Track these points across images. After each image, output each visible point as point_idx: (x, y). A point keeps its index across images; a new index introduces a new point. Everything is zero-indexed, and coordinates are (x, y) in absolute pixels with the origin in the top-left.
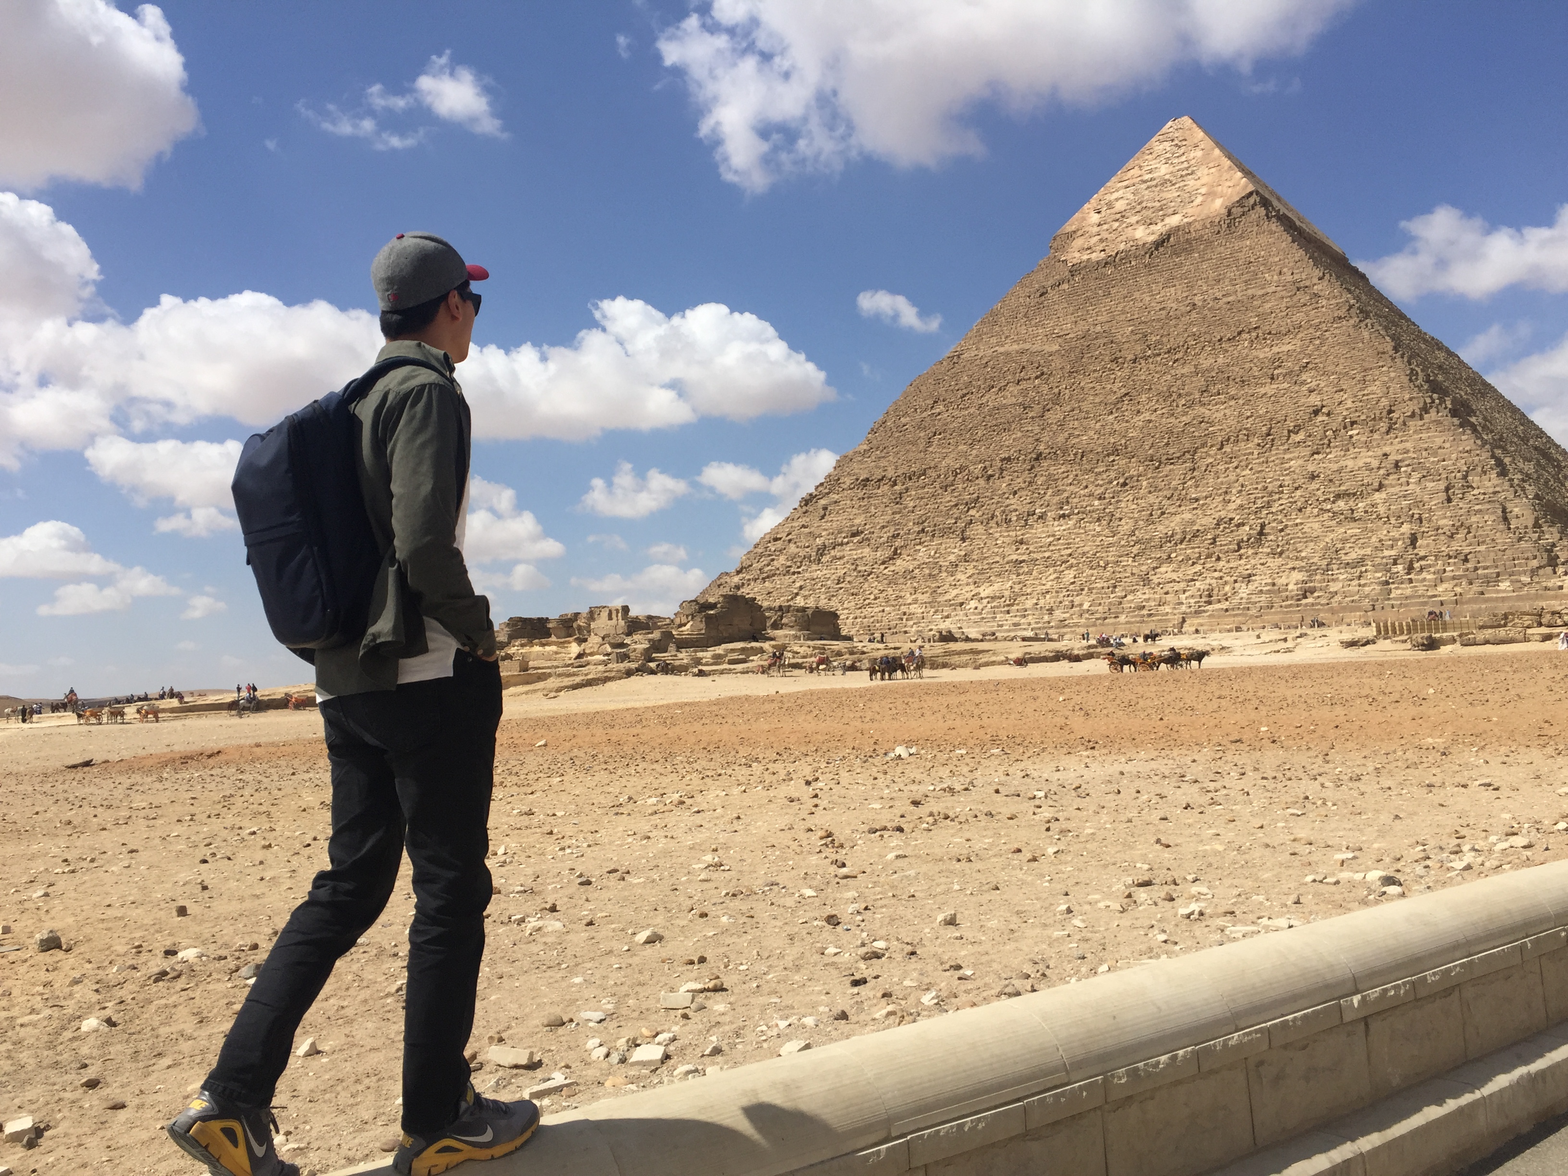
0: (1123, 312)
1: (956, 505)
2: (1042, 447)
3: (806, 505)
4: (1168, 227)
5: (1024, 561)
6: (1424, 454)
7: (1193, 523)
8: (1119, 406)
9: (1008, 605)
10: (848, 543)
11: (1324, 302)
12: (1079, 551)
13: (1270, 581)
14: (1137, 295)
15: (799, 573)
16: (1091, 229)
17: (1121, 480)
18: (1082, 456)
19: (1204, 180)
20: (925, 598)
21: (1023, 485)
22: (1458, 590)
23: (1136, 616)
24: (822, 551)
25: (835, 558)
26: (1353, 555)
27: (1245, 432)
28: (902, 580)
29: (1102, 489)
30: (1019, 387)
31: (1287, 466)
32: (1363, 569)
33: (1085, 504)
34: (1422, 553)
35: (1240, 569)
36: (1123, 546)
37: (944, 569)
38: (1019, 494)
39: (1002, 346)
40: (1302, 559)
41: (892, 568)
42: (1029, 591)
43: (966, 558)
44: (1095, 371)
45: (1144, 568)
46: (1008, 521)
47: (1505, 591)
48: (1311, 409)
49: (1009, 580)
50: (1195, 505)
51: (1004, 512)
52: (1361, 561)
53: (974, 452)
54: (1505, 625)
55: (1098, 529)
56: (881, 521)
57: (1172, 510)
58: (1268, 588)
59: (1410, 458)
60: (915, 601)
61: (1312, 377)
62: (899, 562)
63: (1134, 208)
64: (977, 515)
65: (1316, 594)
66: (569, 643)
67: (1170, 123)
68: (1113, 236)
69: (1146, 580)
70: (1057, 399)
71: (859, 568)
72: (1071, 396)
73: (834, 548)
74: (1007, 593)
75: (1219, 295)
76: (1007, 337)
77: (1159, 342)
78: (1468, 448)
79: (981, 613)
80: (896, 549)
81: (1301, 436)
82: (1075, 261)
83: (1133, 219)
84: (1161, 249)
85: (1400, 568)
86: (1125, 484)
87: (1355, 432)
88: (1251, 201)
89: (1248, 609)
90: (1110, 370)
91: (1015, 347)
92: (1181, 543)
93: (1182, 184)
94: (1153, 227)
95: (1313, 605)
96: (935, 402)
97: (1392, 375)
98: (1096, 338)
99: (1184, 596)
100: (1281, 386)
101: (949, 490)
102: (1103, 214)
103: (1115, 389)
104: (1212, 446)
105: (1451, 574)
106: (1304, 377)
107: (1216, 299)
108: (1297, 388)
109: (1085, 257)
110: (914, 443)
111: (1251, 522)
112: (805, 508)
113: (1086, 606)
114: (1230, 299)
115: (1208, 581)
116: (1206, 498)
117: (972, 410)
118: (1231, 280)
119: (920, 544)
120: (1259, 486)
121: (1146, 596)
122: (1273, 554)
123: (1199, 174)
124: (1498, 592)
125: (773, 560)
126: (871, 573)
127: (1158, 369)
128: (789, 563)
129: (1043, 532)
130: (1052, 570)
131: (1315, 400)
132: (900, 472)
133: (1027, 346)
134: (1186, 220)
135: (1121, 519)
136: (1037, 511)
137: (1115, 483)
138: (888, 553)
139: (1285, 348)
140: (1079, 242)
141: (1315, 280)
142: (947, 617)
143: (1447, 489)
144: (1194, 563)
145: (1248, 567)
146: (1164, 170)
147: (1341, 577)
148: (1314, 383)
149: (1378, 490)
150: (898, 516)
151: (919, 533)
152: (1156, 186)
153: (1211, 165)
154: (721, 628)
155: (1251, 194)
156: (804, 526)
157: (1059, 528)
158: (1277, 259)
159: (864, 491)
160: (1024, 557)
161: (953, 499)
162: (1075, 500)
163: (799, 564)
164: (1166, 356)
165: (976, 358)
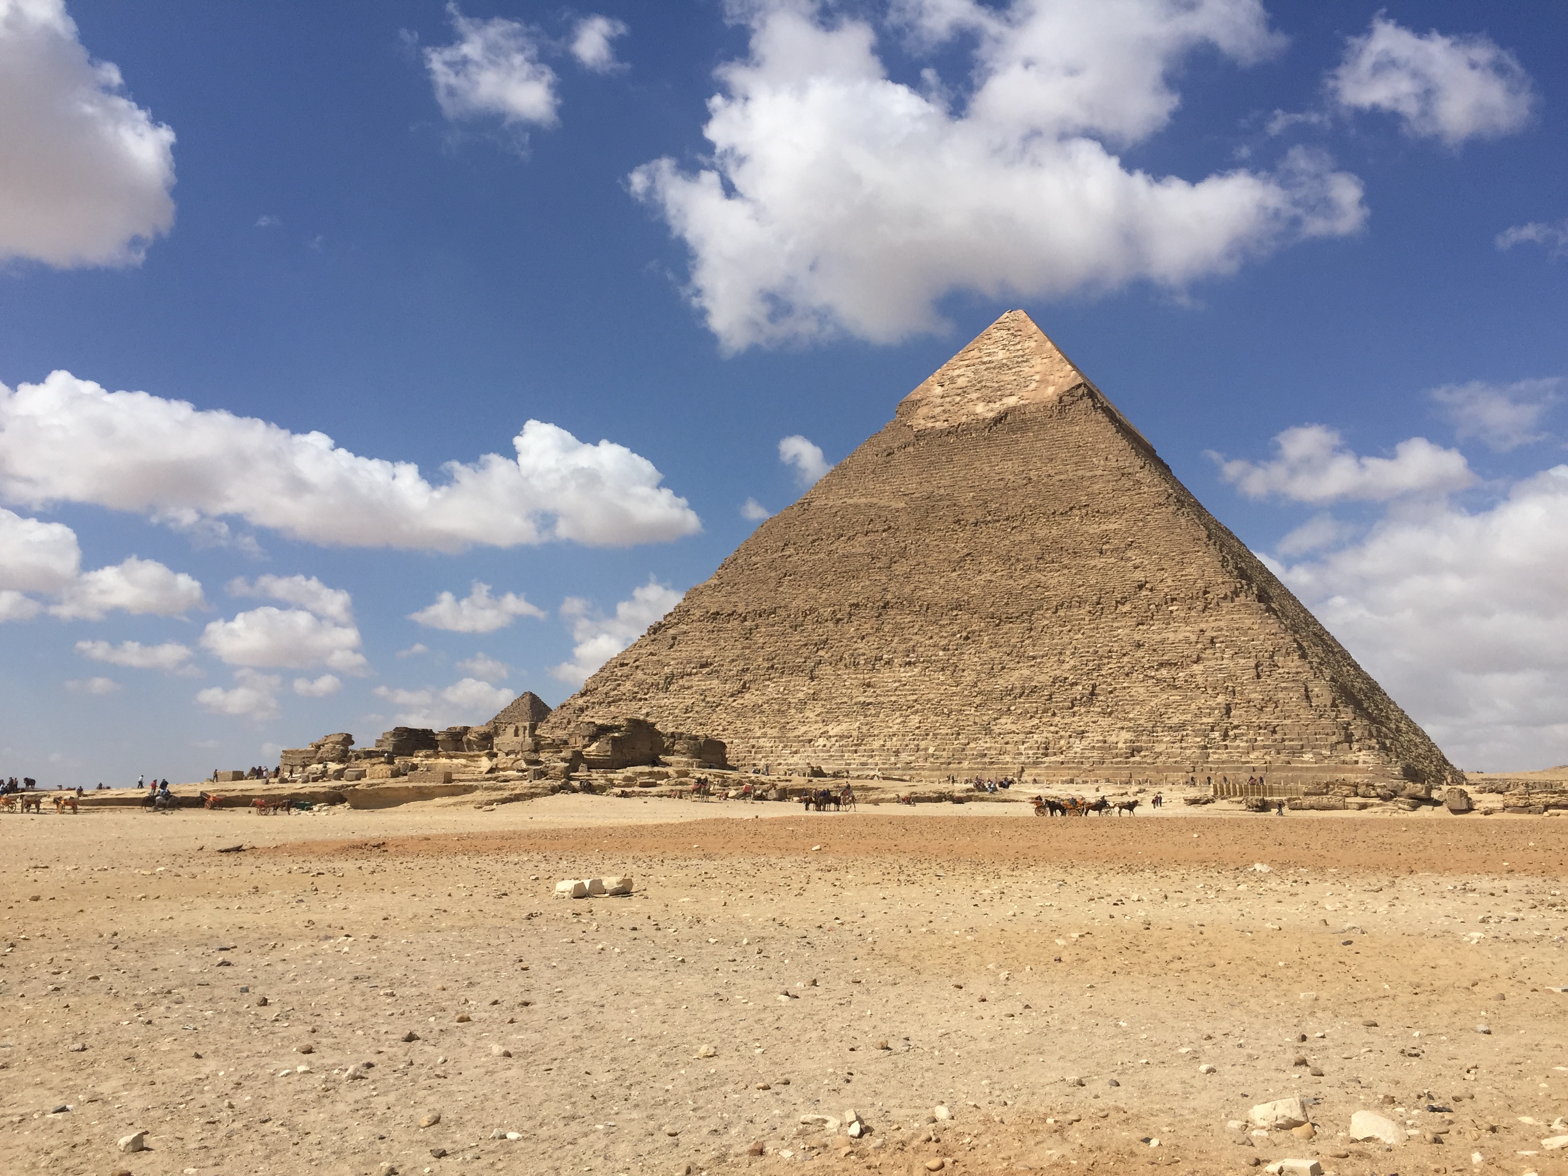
0: (965, 478)
1: (806, 645)
2: (889, 597)
3: (654, 633)
4: (1005, 406)
5: (871, 703)
6: (1236, 632)
7: (1031, 679)
8: (962, 564)
9: (856, 745)
10: (696, 673)
11: (1146, 489)
12: (924, 697)
13: (1101, 738)
14: (977, 464)
15: (646, 699)
16: (935, 399)
17: (964, 634)
18: (928, 609)
19: (1038, 368)
20: (774, 732)
21: (871, 631)
22: (1268, 758)
23: (978, 763)
24: (670, 679)
25: (683, 687)
26: (1175, 720)
27: (1077, 599)
28: (751, 714)
29: (946, 641)
30: (866, 538)
31: (1115, 633)
32: (1185, 733)
33: (930, 654)
34: (1236, 723)
35: (1074, 725)
36: (966, 696)
37: (793, 705)
38: (867, 639)
39: (851, 498)
40: (1130, 720)
41: (741, 701)
42: (876, 732)
43: (815, 697)
44: (940, 530)
45: (985, 718)
46: (856, 665)
47: (1307, 762)
48: (1136, 584)
49: (856, 721)
50: (1033, 663)
51: (852, 655)
52: (1182, 726)
53: (824, 596)
54: (1327, 794)
55: (942, 678)
56: (730, 654)
57: (1011, 665)
58: (1100, 745)
59: (1223, 635)
60: (765, 735)
61: (1136, 555)
62: (747, 696)
63: (974, 385)
64: (826, 656)
65: (1143, 753)
66: (479, 756)
67: (1006, 314)
68: (956, 408)
69: (988, 731)
70: (903, 553)
71: (708, 699)
72: (917, 551)
73: (682, 677)
74: (855, 733)
75: (1052, 472)
76: (855, 491)
77: (997, 509)
78: (1273, 631)
79: (829, 751)
80: (745, 683)
81: (1127, 608)
82: (920, 427)
83: (974, 396)
84: (999, 426)
85: (1217, 734)
86: (967, 638)
87: (1175, 608)
88: (1080, 391)
89: (1082, 763)
90: (953, 530)
91: (863, 500)
92: (1020, 697)
93: (1018, 369)
94: (992, 405)
95: (1140, 763)
96: (786, 545)
97: (1207, 560)
98: (940, 500)
99: (1023, 747)
100: (1109, 561)
101: (799, 629)
102: (946, 387)
103: (958, 549)
104: (1047, 609)
105: (1263, 743)
106: (1129, 554)
107: (1050, 476)
108: (1123, 563)
109: (930, 425)
110: (764, 582)
111: (1084, 683)
112: (653, 637)
113: (931, 750)
114: (1062, 477)
115: (1045, 734)
116: (1043, 656)
117: (822, 556)
118: (1063, 460)
119: (769, 679)
120: (1091, 650)
121: (988, 745)
122: (1104, 713)
123: (1033, 362)
124: (1303, 762)
125: (619, 685)
126: (720, 704)
127: (998, 534)
128: (636, 689)
129: (890, 677)
130: (898, 713)
131: (1139, 575)
132: (750, 609)
133: (874, 500)
134: (1022, 402)
135: (964, 670)
136: (885, 656)
137: (958, 636)
138: (737, 686)
139: (1112, 527)
140: (923, 411)
141: (1138, 469)
142: (796, 752)
143: (1257, 666)
144: (1031, 717)
145: (1081, 724)
146: (1001, 355)
147: (1165, 739)
148: (1138, 561)
149: (1195, 662)
150: (747, 651)
151: (768, 669)
152: (994, 368)
153: (1044, 355)
154: (625, 750)
155: (1079, 386)
156: (652, 654)
157: (905, 674)
158: (1103, 446)
159: (714, 624)
160: (871, 700)
161: (802, 639)
162: (921, 649)
163: (646, 691)
164: (1005, 523)
165: (826, 507)
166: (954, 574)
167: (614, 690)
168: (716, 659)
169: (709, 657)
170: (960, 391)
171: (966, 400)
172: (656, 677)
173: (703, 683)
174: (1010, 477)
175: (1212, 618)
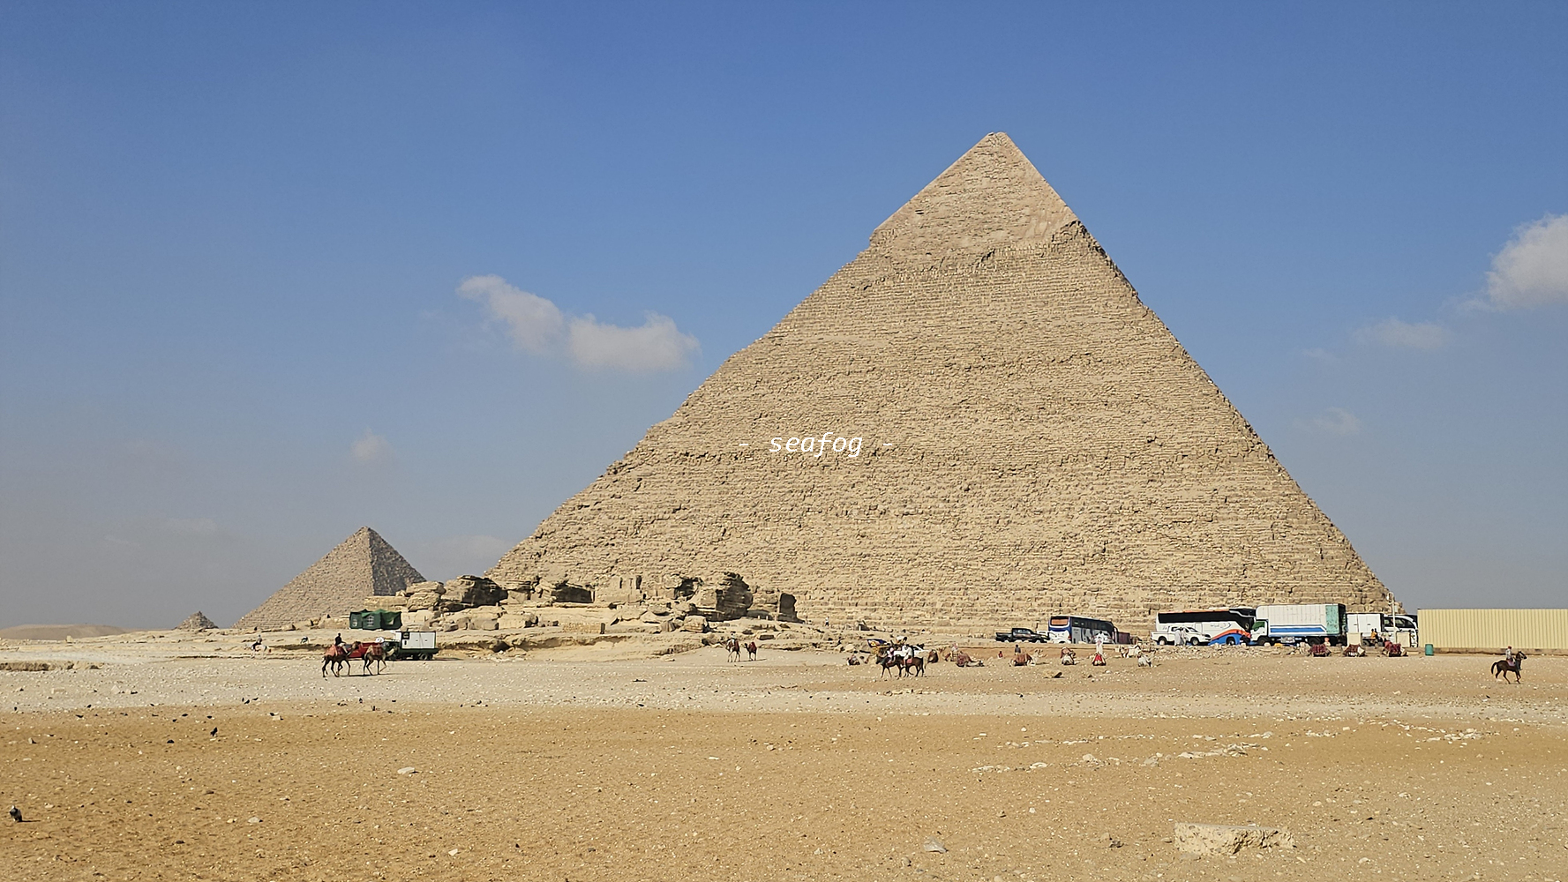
1: (791, 491)
4: (993, 241)
7: (1039, 534)
8: (957, 411)
10: (669, 518)
14: (966, 303)
15: (613, 545)
16: (914, 229)
17: (964, 485)
18: (923, 457)
19: (1027, 201)
23: (990, 619)
24: (639, 524)
25: (655, 534)
27: (1083, 452)
29: (945, 492)
30: (849, 379)
31: (1125, 489)
33: (929, 505)
36: (971, 550)
38: (858, 487)
43: (805, 547)
44: (930, 373)
45: (994, 573)
46: (848, 514)
48: (1146, 440)
51: (844, 504)
55: (944, 531)
57: (1018, 519)
59: (1237, 495)
61: (1144, 409)
63: (958, 216)
64: (815, 504)
67: (987, 137)
68: (938, 240)
70: (891, 397)
72: (906, 395)
73: (653, 523)
74: (853, 586)
75: (1049, 317)
76: (831, 326)
77: (993, 354)
81: (1136, 463)
82: (901, 259)
83: (958, 227)
84: (987, 262)
86: (968, 490)
87: (1186, 466)
88: (1074, 229)
90: (944, 374)
93: (1005, 201)
94: (978, 239)
100: (1115, 414)
101: (782, 475)
102: (926, 216)
103: (950, 395)
104: (1052, 462)
106: (1136, 407)
107: (1046, 320)
108: (1130, 417)
109: (910, 257)
110: (739, 421)
111: (1096, 540)
114: (1059, 323)
116: (1050, 511)
117: (801, 396)
118: (1059, 304)
119: (752, 527)
120: (1101, 506)
122: (1118, 571)
123: (1021, 194)
127: (994, 381)
128: (601, 534)
129: (886, 528)
130: (898, 566)
131: (1147, 431)
132: (725, 450)
133: (854, 338)
134: (1011, 237)
135: (967, 523)
136: (880, 506)
137: (958, 487)
139: (1117, 378)
140: (902, 241)
141: (1140, 317)
144: (1042, 573)
146: (985, 183)
148: (1146, 415)
149: (1210, 522)
150: (725, 496)
151: (751, 515)
152: (978, 198)
153: (1033, 187)
155: (1073, 223)
157: (903, 525)
158: (1102, 291)
159: (683, 466)
160: (868, 551)
161: (786, 485)
162: (918, 500)
164: (1001, 369)
165: (801, 342)
166: (949, 421)
168: (691, 504)
169: (682, 501)
170: (942, 221)
171: (949, 232)
172: (623, 522)
173: (678, 529)
174: (1003, 320)
175: (1225, 477)
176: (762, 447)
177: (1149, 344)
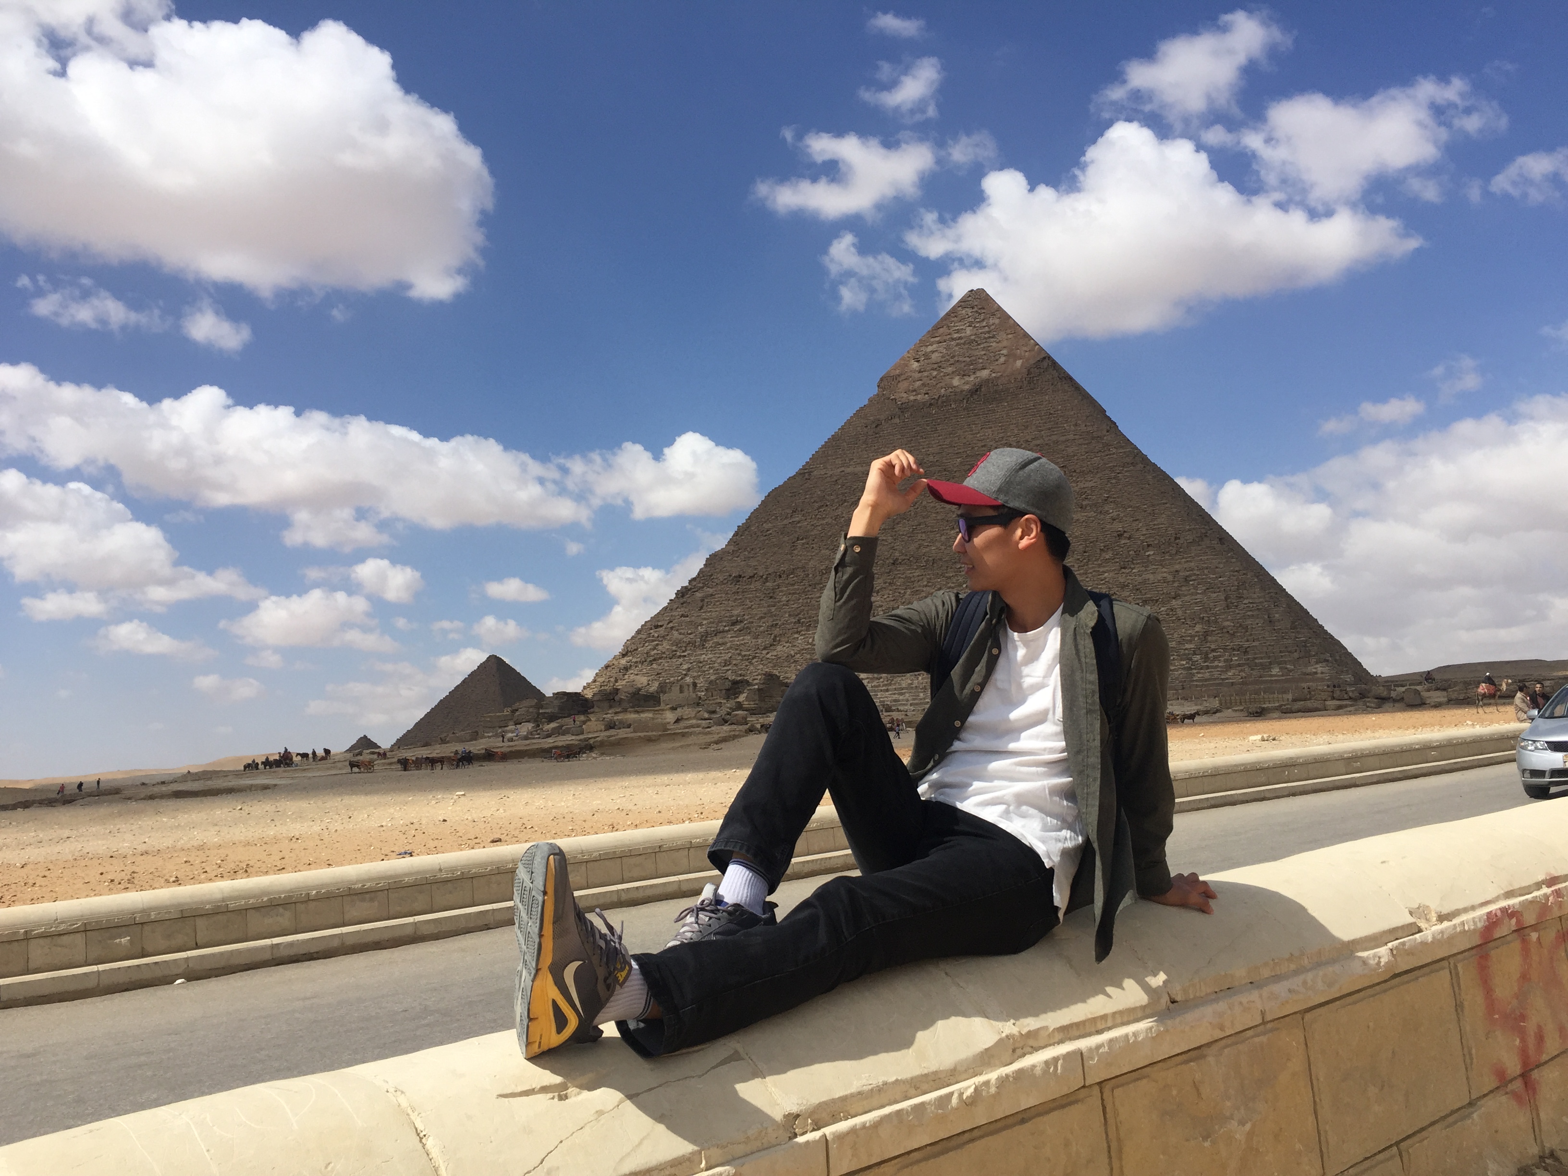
0: (951, 446)
2: (897, 554)
3: (683, 596)
4: (979, 379)
6: (1206, 571)
9: (886, 685)
10: (729, 630)
11: (1115, 451)
14: (960, 432)
15: (685, 656)
16: (913, 374)
19: (1005, 343)
21: (884, 586)
24: (705, 637)
25: (719, 644)
28: (786, 664)
31: (1102, 577)
34: (1213, 647)
39: (848, 467)
41: (775, 653)
48: (1115, 534)
54: (1310, 699)
56: (759, 613)
59: (1195, 574)
61: (1113, 509)
62: (779, 648)
63: (947, 360)
68: (933, 382)
71: (743, 653)
73: (716, 635)
75: (1029, 438)
76: (850, 460)
78: (1237, 569)
80: (775, 637)
81: (1110, 554)
82: (904, 400)
83: (950, 370)
84: (975, 397)
87: (1151, 553)
88: (1045, 364)
91: (860, 469)
93: (985, 345)
94: (967, 378)
96: (794, 512)
97: (1175, 510)
98: (931, 466)
100: (1090, 514)
102: (922, 363)
105: (1237, 662)
106: (1106, 508)
107: (1027, 441)
108: (1102, 516)
109: (912, 398)
110: (780, 546)
112: (682, 600)
114: (1038, 442)
117: (829, 520)
118: (1037, 427)
119: (798, 632)
123: (999, 338)
124: (1272, 676)
125: (657, 645)
128: (674, 648)
131: (1118, 526)
132: (771, 570)
134: (994, 375)
138: (768, 640)
139: (1088, 484)
140: (903, 385)
141: (1105, 432)
143: (1226, 599)
148: (1115, 514)
149: (1174, 598)
150: (773, 609)
151: (795, 623)
152: (964, 344)
153: (1009, 331)
156: (682, 616)
158: (1072, 413)
159: (737, 586)
163: (684, 649)
165: (826, 476)
167: (654, 650)
168: (746, 617)
169: (738, 616)
170: (936, 366)
171: (942, 374)
172: (691, 636)
173: (737, 639)
175: (1184, 560)
176: (800, 565)
177: (1114, 454)
